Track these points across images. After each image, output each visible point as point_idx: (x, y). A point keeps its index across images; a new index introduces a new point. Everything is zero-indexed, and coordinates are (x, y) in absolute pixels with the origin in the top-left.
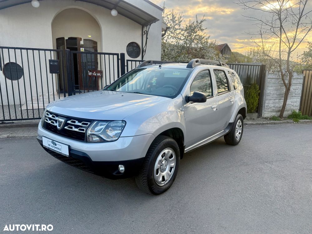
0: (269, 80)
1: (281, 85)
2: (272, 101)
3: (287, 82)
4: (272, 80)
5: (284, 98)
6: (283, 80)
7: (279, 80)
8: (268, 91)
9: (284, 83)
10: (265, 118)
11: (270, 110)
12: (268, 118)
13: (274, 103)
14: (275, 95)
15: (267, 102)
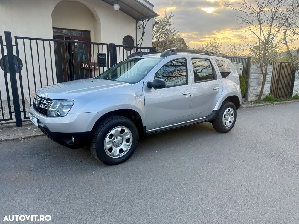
0: (252, 70)
1: (259, 74)
2: (253, 87)
3: (264, 72)
4: (254, 70)
5: (261, 85)
6: (262, 70)
7: (258, 70)
8: (251, 80)
9: (262, 73)
10: (250, 102)
11: (252, 95)
12: (252, 102)
13: (255, 89)
14: (256, 83)
15: (250, 88)
